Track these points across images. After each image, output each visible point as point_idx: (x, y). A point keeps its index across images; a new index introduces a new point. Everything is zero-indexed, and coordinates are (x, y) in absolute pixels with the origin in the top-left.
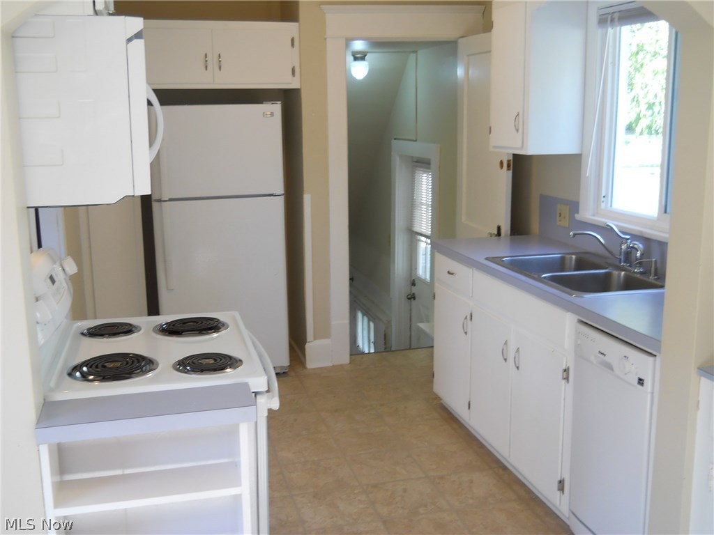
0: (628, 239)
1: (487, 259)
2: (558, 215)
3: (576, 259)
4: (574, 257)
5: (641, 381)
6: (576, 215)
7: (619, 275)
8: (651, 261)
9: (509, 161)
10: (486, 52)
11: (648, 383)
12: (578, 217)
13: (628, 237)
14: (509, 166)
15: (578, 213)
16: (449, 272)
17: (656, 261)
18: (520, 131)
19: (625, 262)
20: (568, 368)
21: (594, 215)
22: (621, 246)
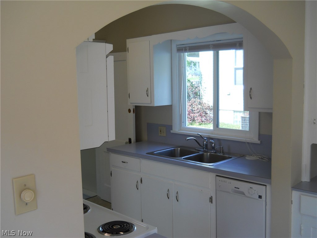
0: (206, 139)
1: (147, 153)
2: (159, 131)
3: (180, 150)
4: (179, 149)
5: (260, 197)
6: (171, 131)
7: (207, 154)
8: (221, 147)
9: (134, 109)
10: (124, 60)
11: (264, 197)
12: (172, 131)
13: (205, 138)
14: (134, 111)
15: (172, 130)
16: (122, 162)
17: (222, 147)
18: (149, 95)
19: (205, 149)
20: (212, 197)
21: (179, 130)
22: (203, 142)
